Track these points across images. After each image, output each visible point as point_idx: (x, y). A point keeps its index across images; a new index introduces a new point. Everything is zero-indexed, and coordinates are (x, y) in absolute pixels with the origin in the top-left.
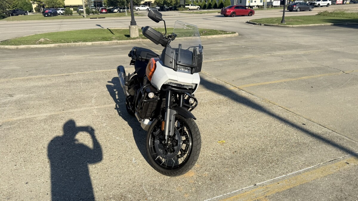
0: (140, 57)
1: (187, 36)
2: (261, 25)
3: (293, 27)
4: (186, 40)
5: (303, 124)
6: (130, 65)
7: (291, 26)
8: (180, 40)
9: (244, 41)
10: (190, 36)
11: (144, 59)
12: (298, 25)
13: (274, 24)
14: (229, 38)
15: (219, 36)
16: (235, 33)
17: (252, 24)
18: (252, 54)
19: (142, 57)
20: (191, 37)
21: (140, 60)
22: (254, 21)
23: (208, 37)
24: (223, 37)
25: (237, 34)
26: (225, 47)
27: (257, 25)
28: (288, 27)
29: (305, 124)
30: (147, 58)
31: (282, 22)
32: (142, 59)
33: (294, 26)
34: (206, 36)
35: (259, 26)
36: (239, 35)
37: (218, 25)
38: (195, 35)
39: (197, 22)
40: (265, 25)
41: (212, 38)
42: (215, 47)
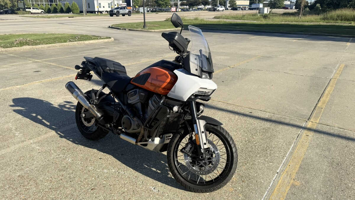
0: (108, 68)
1: (62, 42)
2: (125, 30)
3: (155, 32)
4: (62, 47)
5: (250, 113)
6: (76, 79)
7: (153, 30)
8: (54, 46)
9: (126, 46)
10: (65, 42)
11: (112, 70)
12: (158, 29)
13: (138, 29)
14: (106, 43)
15: (97, 42)
16: (110, 38)
17: (116, 29)
18: (146, 58)
19: (111, 68)
20: (67, 43)
21: (109, 72)
22: (116, 26)
23: (85, 43)
24: (100, 42)
25: (112, 39)
26: (113, 52)
27: (121, 30)
28: (151, 32)
29: (252, 113)
30: (115, 69)
31: (144, 27)
32: (110, 70)
33: (156, 30)
34: (83, 41)
35: (124, 30)
36: (115, 40)
37: (83, 30)
38: (70, 40)
39: (54, 27)
40: (129, 30)
41: (89, 43)
42: (104, 53)
